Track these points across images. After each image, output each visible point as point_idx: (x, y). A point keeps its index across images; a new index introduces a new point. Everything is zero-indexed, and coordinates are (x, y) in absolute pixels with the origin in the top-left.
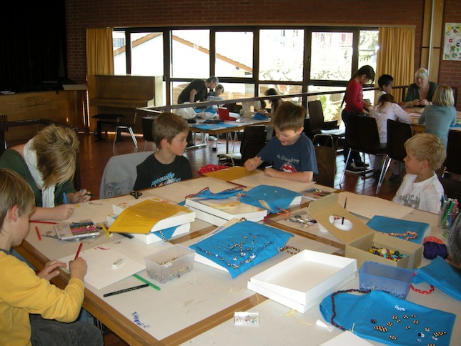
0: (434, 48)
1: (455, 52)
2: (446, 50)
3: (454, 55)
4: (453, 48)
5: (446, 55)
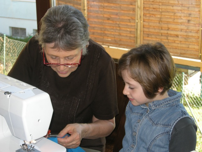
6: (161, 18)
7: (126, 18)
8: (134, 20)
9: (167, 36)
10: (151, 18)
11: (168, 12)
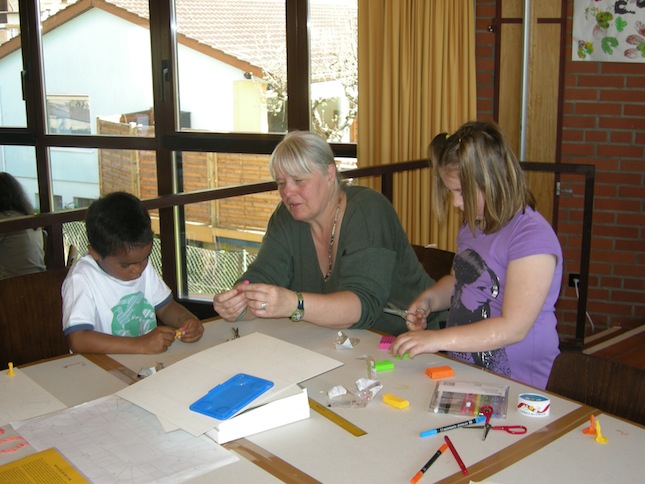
0: (541, 21)
1: (612, 32)
2: (583, 28)
3: (609, 44)
4: (603, 20)
5: (581, 44)
6: (242, 175)
7: (194, 175)
8: (205, 177)
9: (252, 202)
10: (229, 175)
11: (252, 165)
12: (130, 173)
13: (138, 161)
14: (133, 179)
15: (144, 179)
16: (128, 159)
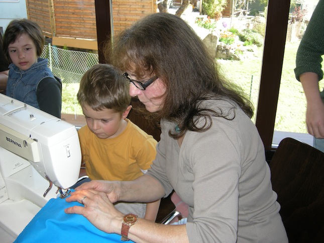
11: (124, 5)
12: (48, 12)
13: (52, 5)
14: (50, 16)
15: (58, 15)
16: (46, 4)
